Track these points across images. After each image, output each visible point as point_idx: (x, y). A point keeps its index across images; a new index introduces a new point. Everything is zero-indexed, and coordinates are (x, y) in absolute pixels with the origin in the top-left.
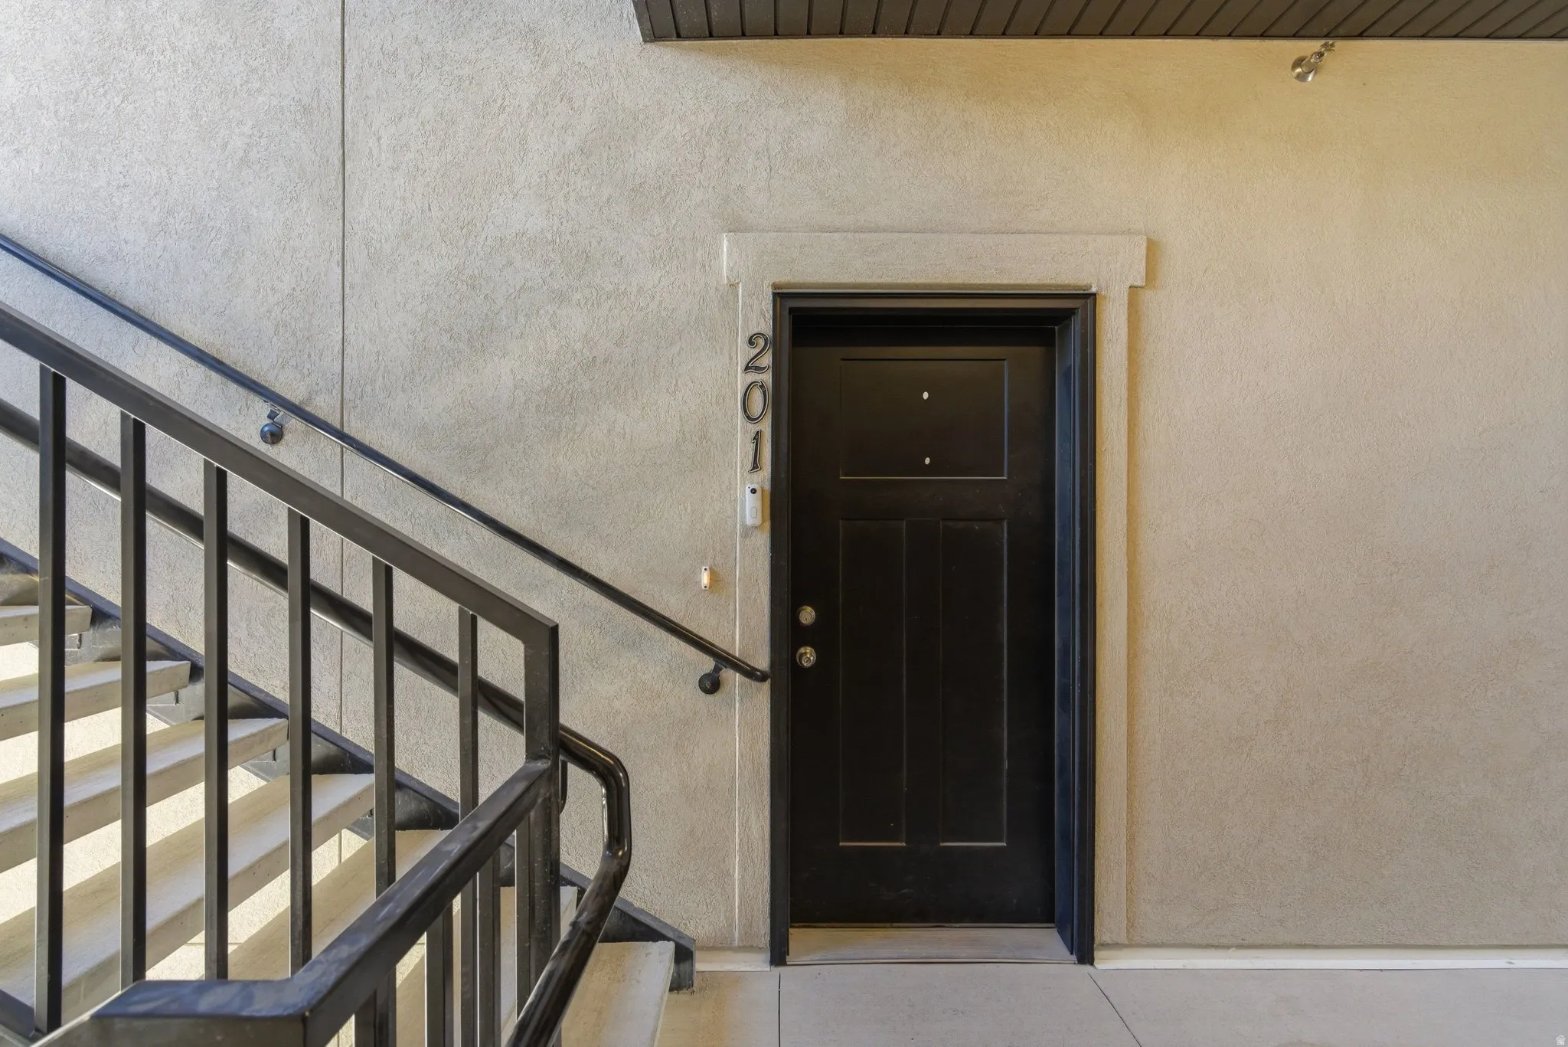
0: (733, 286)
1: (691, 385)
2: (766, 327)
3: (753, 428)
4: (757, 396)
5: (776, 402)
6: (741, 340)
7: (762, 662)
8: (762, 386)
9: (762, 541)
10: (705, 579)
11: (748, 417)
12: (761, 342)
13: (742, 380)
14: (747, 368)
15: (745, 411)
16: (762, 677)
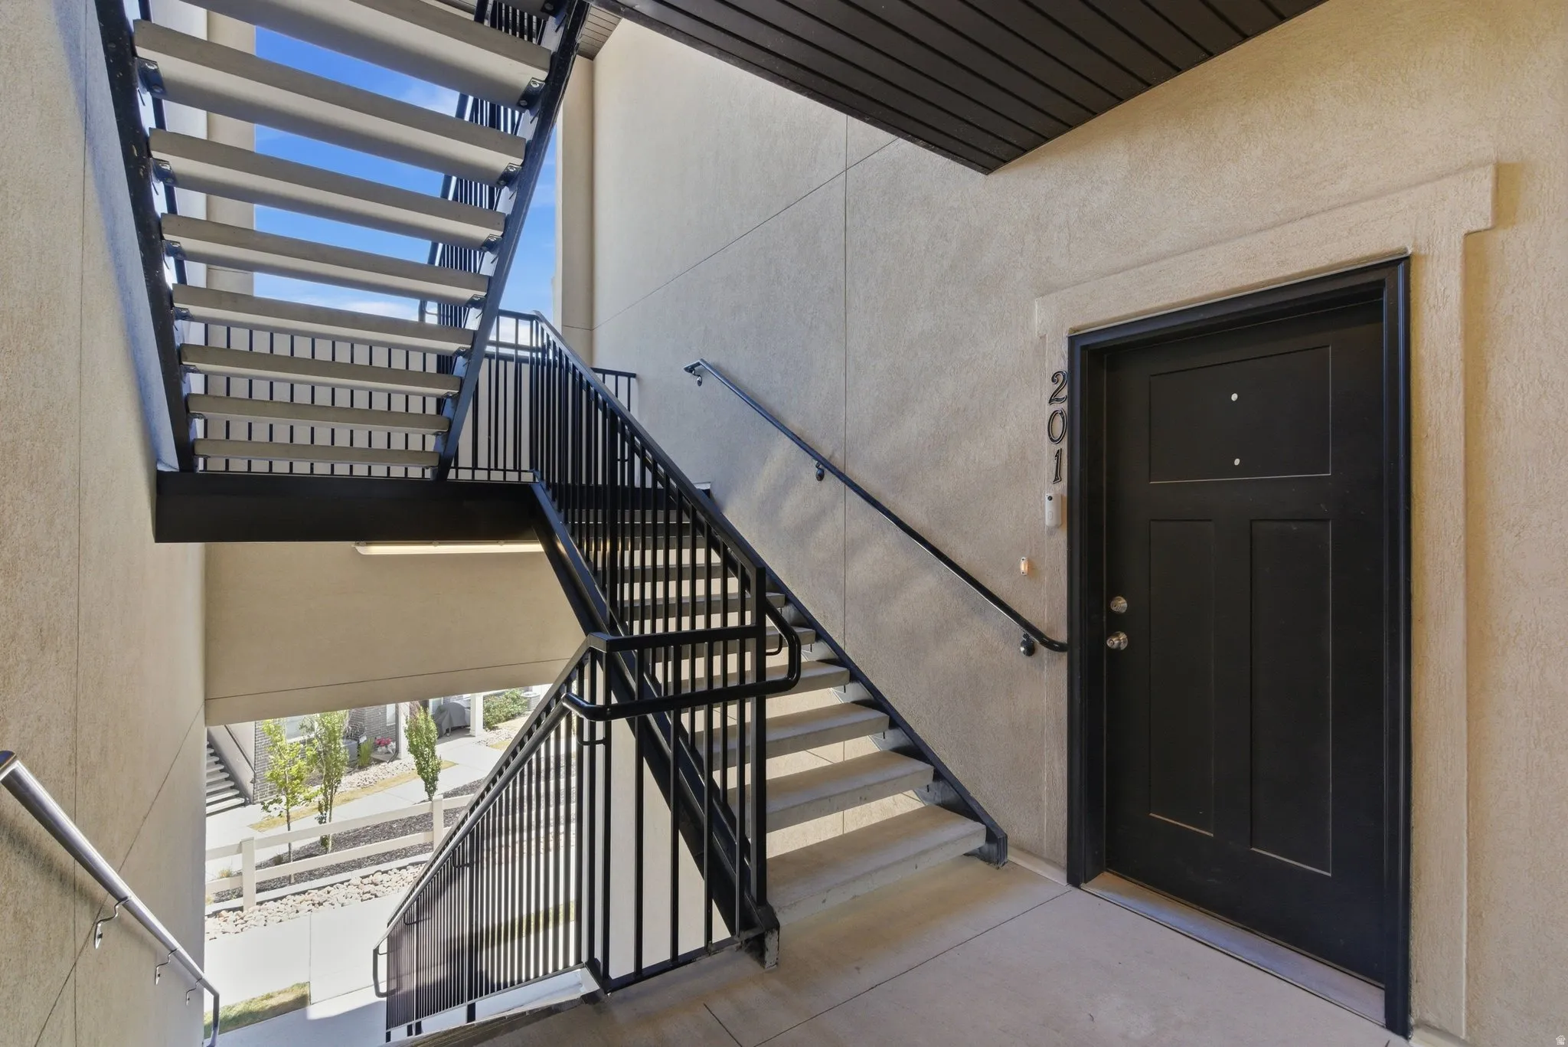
0: (1043, 337)
1: (1015, 418)
2: (1062, 365)
3: (1056, 447)
4: (1059, 420)
5: (1069, 425)
6: (1048, 380)
7: (1062, 636)
8: (1061, 414)
9: (1062, 538)
10: (1023, 567)
11: (1051, 439)
12: (1061, 378)
13: (1049, 410)
14: (1051, 401)
15: (1049, 435)
16: (1061, 648)
